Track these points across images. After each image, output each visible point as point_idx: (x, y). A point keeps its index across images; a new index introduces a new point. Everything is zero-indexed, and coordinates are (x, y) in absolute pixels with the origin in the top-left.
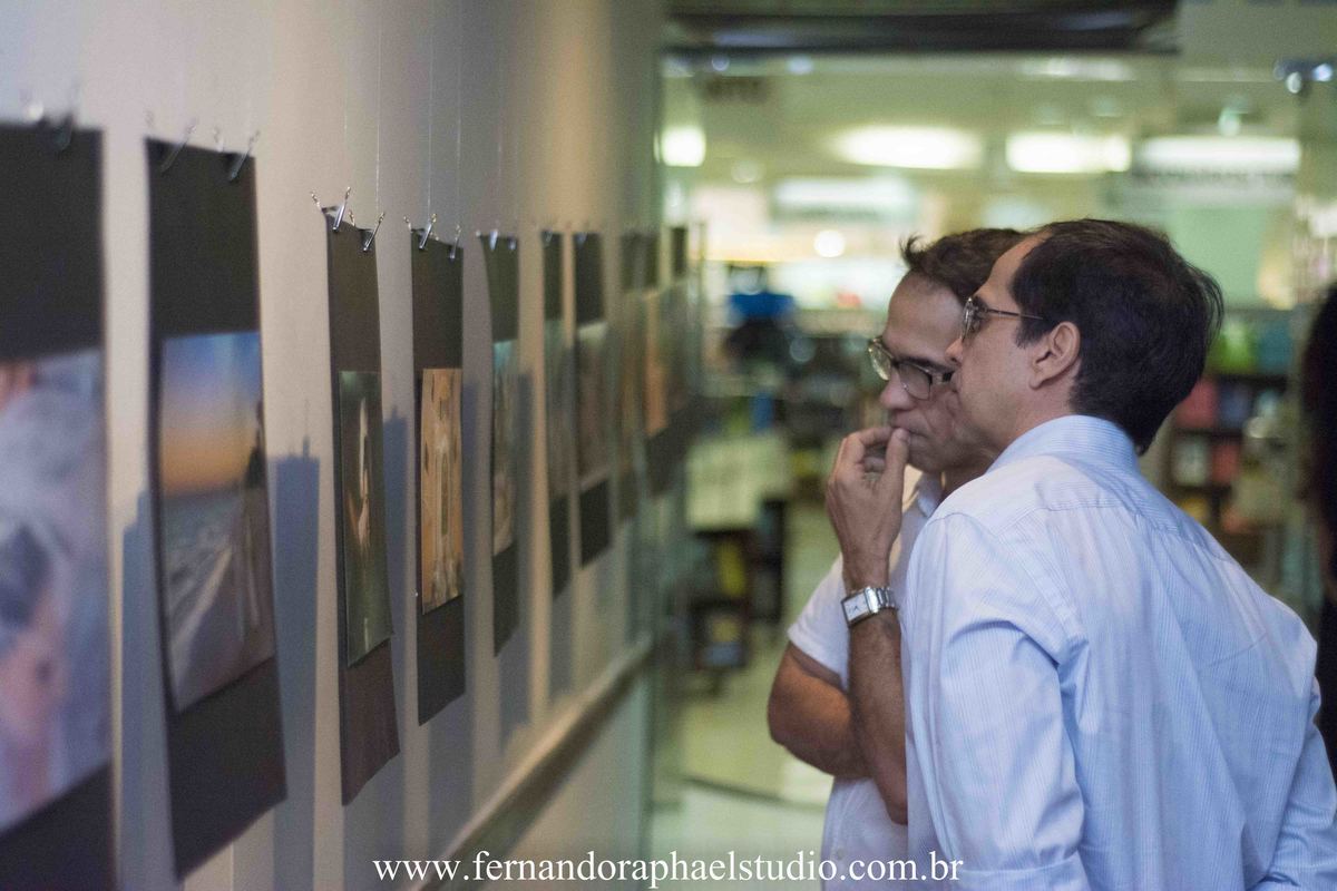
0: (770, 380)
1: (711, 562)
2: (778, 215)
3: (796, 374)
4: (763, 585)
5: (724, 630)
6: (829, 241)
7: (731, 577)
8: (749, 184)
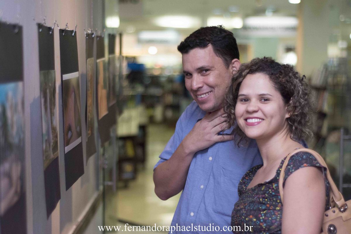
0: (140, 89)
1: (124, 146)
2: (140, 41)
3: (146, 87)
4: (139, 151)
5: (128, 168)
6: (153, 50)
7: (130, 151)
8: (131, 33)
